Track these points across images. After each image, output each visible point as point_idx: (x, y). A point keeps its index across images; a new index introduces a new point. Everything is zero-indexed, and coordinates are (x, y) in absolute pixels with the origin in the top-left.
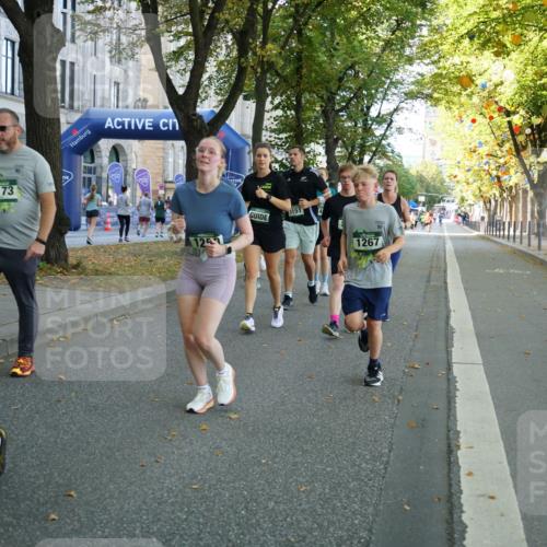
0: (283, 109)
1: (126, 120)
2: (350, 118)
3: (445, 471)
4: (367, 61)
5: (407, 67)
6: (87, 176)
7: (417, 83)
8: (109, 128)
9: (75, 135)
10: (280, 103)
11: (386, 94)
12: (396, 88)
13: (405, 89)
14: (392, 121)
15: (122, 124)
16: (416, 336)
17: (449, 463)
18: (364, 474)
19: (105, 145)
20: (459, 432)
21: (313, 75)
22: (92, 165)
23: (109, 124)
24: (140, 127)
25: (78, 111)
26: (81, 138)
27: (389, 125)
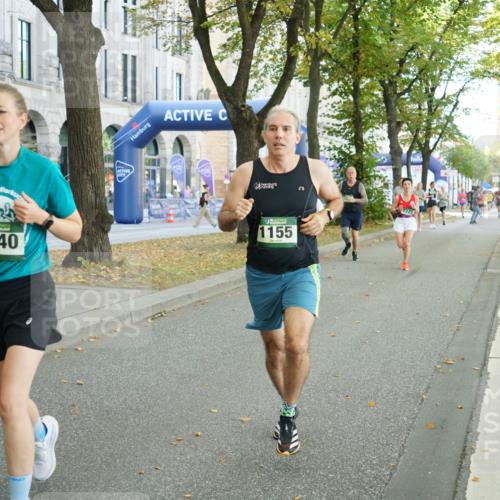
0: (340, 95)
1: (186, 112)
2: (413, 101)
3: (453, 478)
4: (427, 41)
5: (472, 45)
6: (151, 168)
7: (484, 62)
8: (169, 120)
9: (135, 128)
10: (337, 90)
11: (451, 74)
12: (461, 67)
13: (471, 68)
14: (458, 102)
15: (182, 116)
16: (458, 330)
17: (460, 468)
18: (366, 480)
19: (168, 137)
20: (478, 434)
21: (371, 59)
22: (156, 157)
23: (168, 116)
24: (199, 119)
25: (140, 104)
26: (141, 131)
27: (455, 106)
